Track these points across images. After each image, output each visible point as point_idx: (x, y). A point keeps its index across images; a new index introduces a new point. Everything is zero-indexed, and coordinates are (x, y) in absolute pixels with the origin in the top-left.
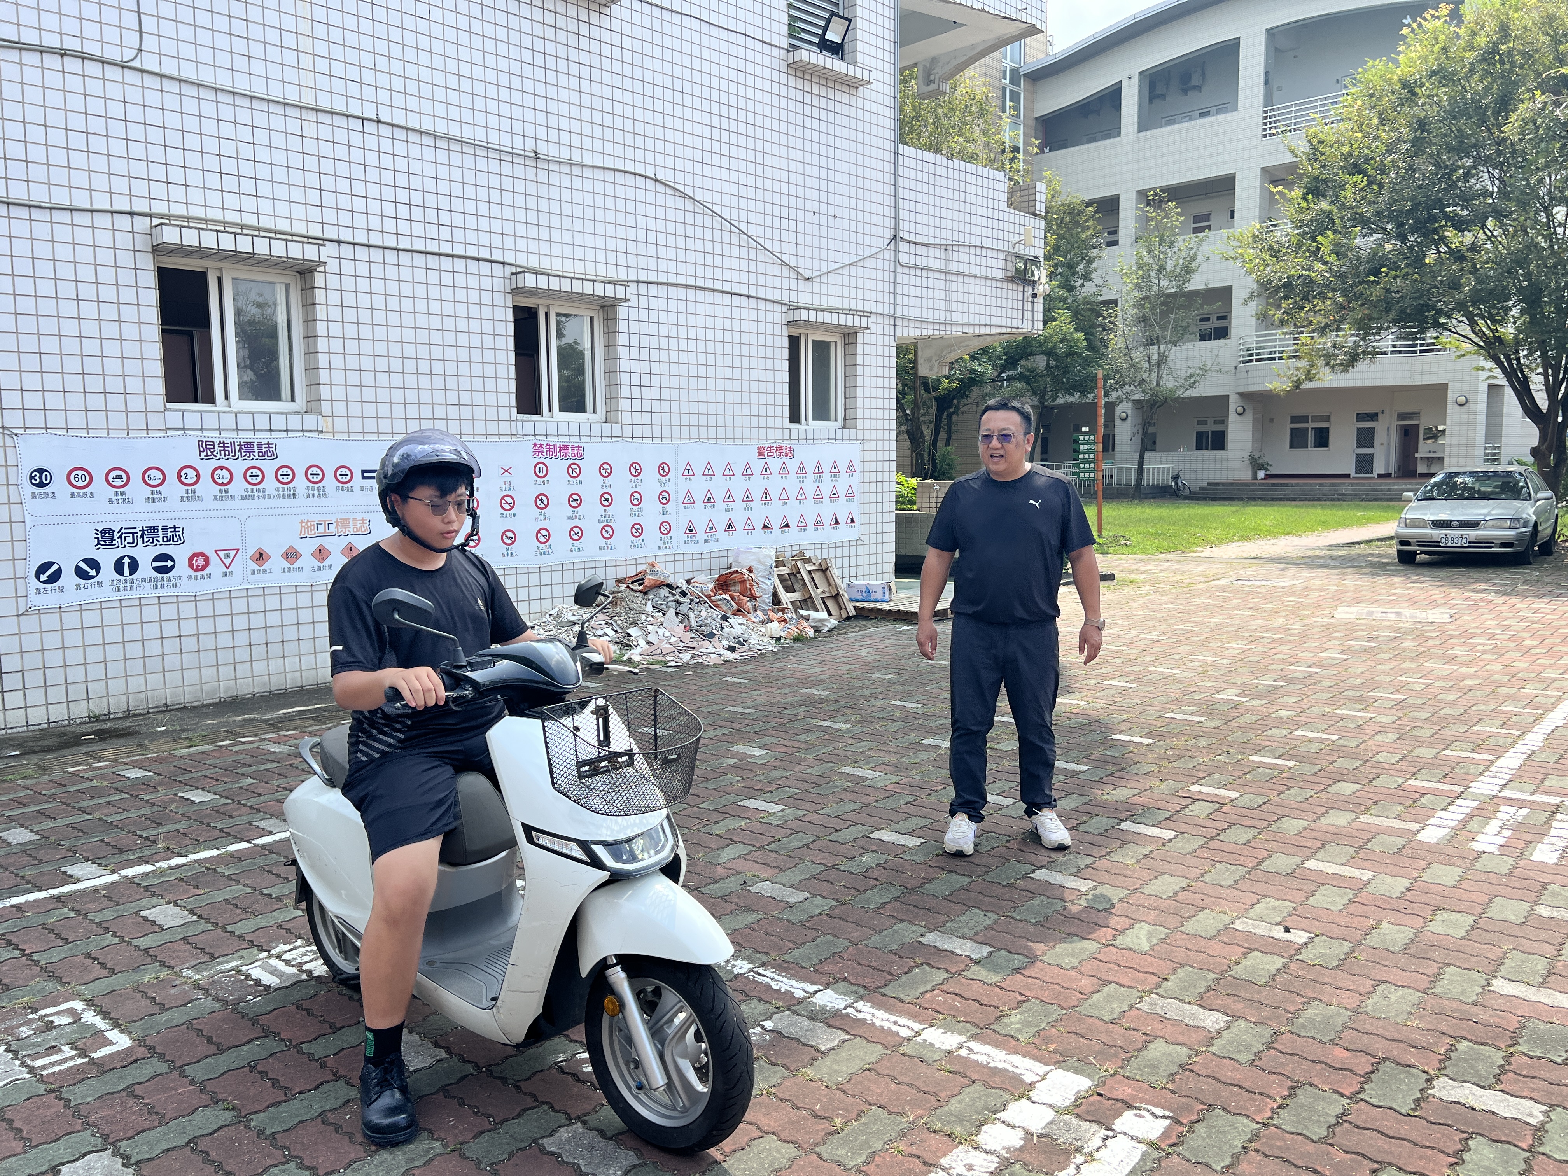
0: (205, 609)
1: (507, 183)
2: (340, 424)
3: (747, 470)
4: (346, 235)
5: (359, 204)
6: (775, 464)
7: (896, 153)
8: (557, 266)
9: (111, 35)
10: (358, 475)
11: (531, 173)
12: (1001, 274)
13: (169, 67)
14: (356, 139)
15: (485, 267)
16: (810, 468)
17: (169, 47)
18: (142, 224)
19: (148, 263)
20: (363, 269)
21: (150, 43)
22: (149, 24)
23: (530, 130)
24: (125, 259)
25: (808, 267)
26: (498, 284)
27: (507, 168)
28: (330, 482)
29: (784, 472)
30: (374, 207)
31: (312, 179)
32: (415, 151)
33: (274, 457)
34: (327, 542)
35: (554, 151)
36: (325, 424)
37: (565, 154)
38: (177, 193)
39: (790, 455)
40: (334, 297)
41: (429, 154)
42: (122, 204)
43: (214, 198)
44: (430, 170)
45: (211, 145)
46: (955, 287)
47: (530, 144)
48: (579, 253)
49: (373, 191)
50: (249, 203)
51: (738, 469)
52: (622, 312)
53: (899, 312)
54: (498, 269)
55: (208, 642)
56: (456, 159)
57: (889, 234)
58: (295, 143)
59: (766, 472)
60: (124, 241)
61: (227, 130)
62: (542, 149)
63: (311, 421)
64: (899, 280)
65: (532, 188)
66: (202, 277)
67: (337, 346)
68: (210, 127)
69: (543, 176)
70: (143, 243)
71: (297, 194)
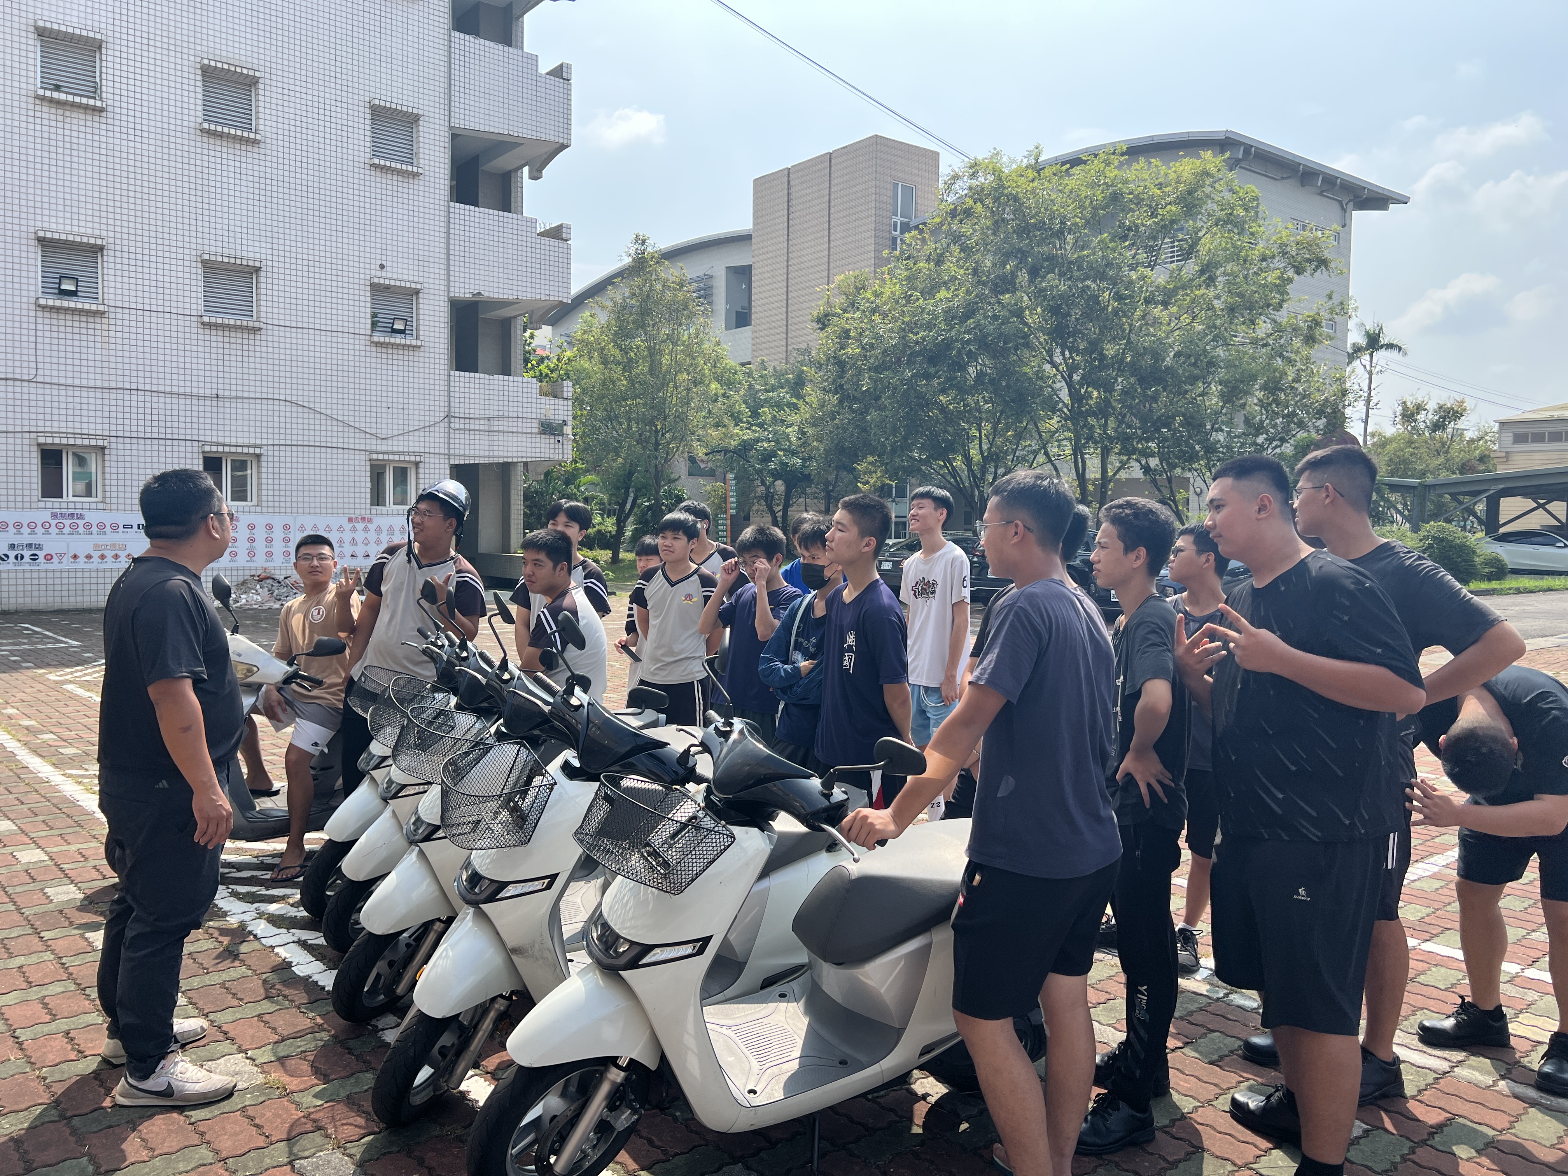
0: (50, 575)
1: (202, 408)
2: (114, 507)
3: (341, 529)
4: (120, 434)
5: (127, 422)
6: (360, 526)
7: (449, 376)
8: (227, 441)
9: (25, 371)
10: (121, 527)
11: (214, 403)
12: (535, 431)
13: (48, 380)
14: (127, 397)
15: (189, 443)
16: (385, 529)
17: (47, 373)
18: (33, 435)
19: (34, 448)
20: (128, 446)
21: (40, 372)
22: (40, 366)
23: (214, 386)
24: (26, 448)
25: (384, 433)
26: (195, 449)
27: (202, 402)
28: (108, 529)
29: (366, 530)
30: (134, 422)
31: (106, 414)
32: (155, 399)
33: (83, 519)
34: (106, 553)
35: (227, 393)
36: (108, 507)
37: (234, 394)
38: (48, 423)
39: (370, 521)
40: (114, 458)
41: (162, 400)
42: (26, 429)
43: (63, 424)
44: (162, 406)
45: (63, 405)
46: (496, 438)
47: (214, 392)
48: (240, 434)
49: (134, 416)
50: (77, 425)
51: (335, 528)
52: (263, 458)
53: (452, 452)
54: (195, 444)
55: (50, 588)
56: (175, 401)
57: (443, 415)
58: (99, 401)
59: (354, 529)
60: (26, 441)
61: (70, 399)
62: (221, 393)
63: (100, 506)
64: (452, 436)
65: (215, 409)
66: (61, 451)
67: (114, 476)
68: (63, 399)
69: (221, 404)
70: (34, 442)
71: (99, 420)
